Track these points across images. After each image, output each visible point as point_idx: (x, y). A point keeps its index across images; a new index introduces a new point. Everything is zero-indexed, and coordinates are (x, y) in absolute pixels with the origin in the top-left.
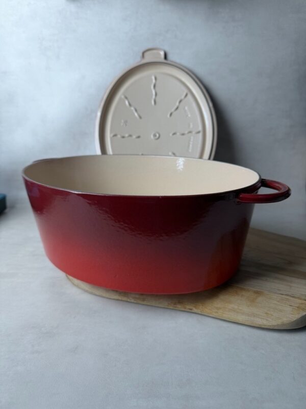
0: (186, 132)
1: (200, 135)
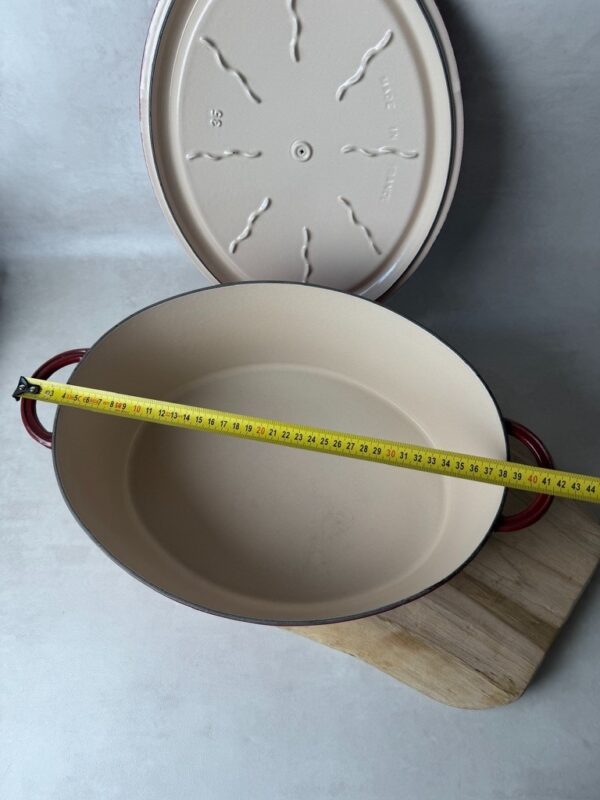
0: (382, 150)
1: (419, 162)
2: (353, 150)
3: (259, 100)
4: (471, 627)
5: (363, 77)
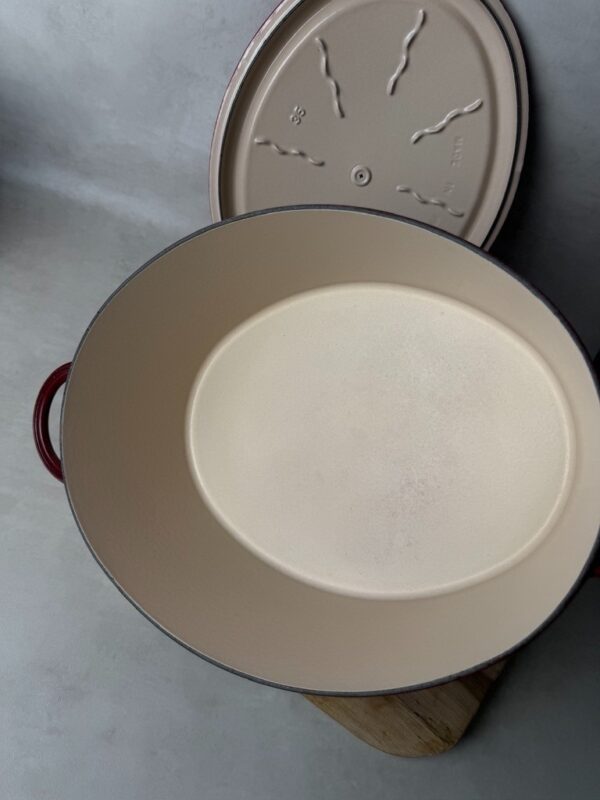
0: (434, 201)
1: (462, 222)
2: (407, 191)
3: (343, 115)
5: (441, 130)
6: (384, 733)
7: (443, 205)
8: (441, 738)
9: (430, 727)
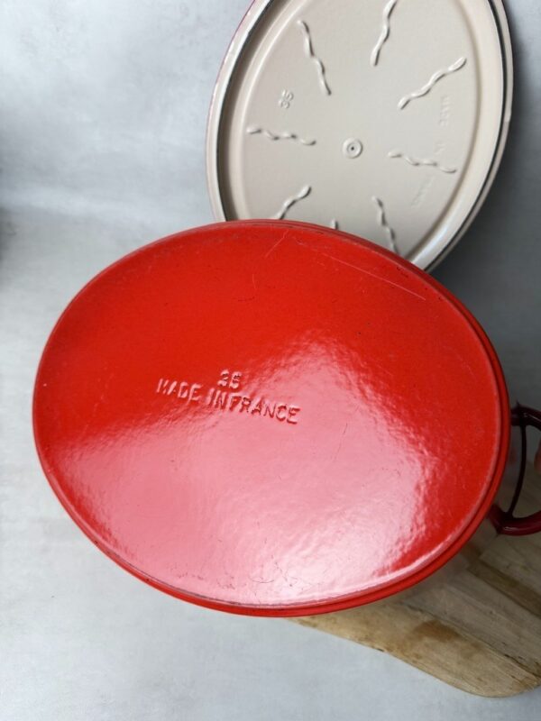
0: (426, 161)
1: (455, 178)
2: (399, 156)
3: (330, 93)
4: (494, 612)
5: (428, 92)
6: (479, 679)
7: (435, 164)
8: (533, 674)
9: (521, 665)
